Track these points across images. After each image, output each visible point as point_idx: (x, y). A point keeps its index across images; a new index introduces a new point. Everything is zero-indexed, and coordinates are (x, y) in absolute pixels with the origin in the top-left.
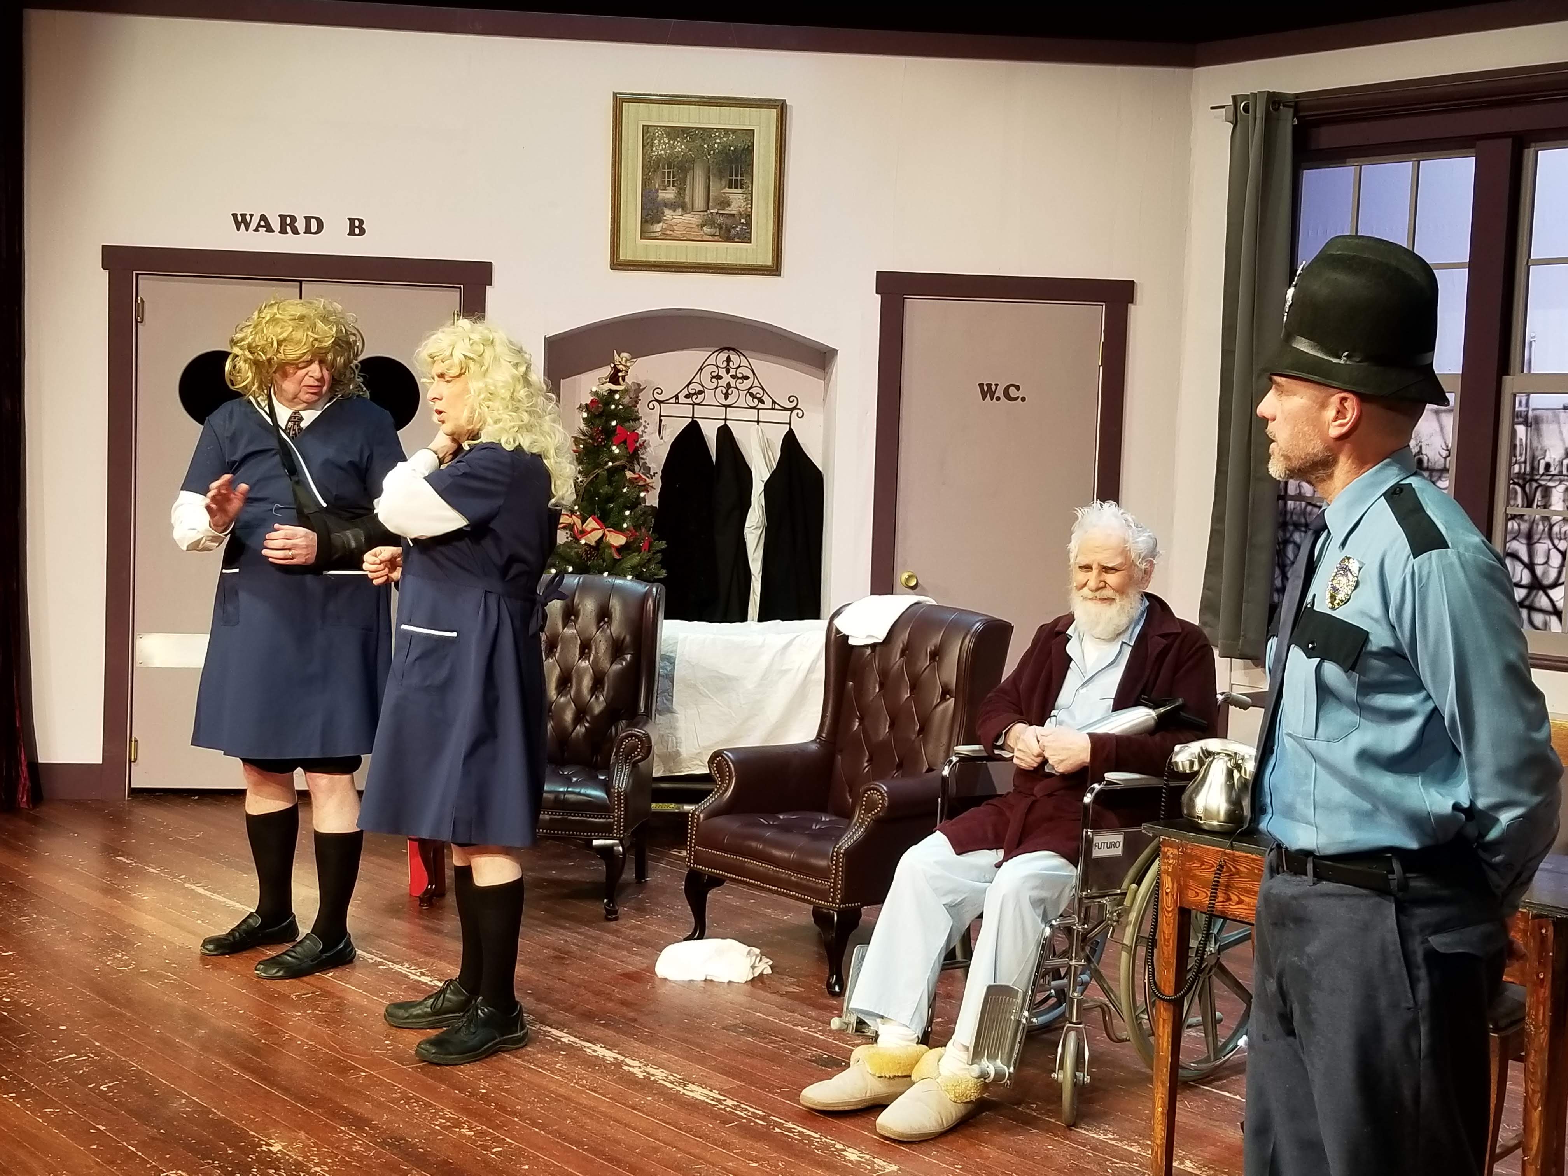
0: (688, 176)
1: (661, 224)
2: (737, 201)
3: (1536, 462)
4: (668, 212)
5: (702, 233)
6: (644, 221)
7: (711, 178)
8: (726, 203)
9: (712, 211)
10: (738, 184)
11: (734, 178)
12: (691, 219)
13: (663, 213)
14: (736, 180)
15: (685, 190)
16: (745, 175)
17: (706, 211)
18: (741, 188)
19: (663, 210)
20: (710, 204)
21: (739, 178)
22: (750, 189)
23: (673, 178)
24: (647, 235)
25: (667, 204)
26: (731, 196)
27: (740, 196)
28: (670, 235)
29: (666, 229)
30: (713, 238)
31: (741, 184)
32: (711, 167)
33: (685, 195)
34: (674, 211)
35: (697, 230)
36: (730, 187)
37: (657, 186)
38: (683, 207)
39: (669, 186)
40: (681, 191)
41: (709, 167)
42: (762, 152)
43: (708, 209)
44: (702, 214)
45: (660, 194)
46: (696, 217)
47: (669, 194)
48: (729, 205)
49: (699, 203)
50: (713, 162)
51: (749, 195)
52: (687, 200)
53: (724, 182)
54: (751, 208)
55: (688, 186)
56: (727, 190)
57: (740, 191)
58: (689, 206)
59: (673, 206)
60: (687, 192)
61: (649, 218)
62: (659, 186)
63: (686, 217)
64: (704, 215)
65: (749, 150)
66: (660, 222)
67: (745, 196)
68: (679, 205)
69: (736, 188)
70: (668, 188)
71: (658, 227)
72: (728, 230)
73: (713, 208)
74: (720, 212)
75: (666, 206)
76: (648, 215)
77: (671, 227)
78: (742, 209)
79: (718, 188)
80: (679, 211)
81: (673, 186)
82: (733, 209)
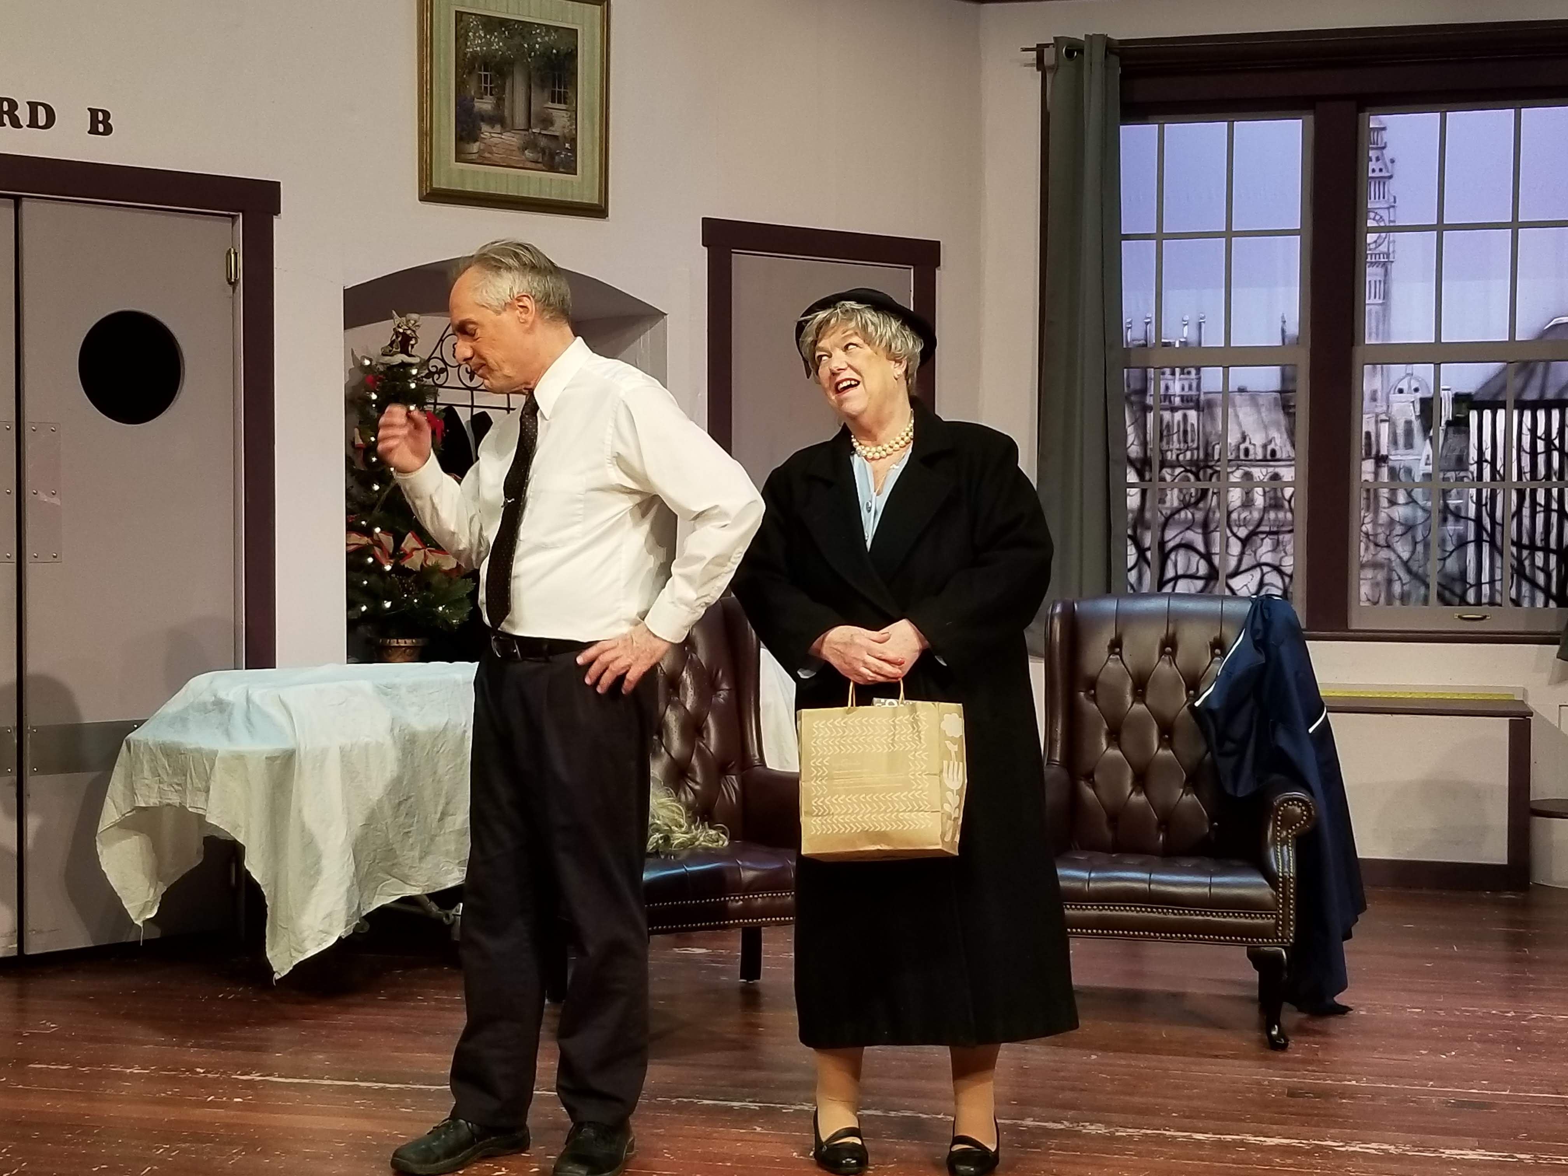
0: (507, 84)
1: (477, 144)
2: (560, 119)
3: (1210, 449)
4: (485, 128)
5: (523, 157)
6: (460, 139)
7: (532, 87)
8: (547, 122)
9: (534, 131)
10: (559, 98)
11: (557, 89)
12: (511, 139)
13: (480, 129)
14: (559, 92)
15: (504, 100)
16: (568, 87)
17: (527, 130)
18: (565, 103)
19: (479, 125)
20: (532, 121)
21: (562, 90)
22: (574, 105)
23: (491, 84)
24: (463, 157)
25: (484, 118)
26: (555, 112)
27: (564, 113)
28: (489, 159)
29: (483, 151)
30: (535, 166)
31: (565, 98)
32: (533, 73)
33: (504, 106)
34: (493, 127)
35: (517, 152)
36: (553, 101)
37: (473, 93)
38: (502, 122)
39: (486, 95)
40: (500, 101)
41: (530, 73)
42: (586, 58)
43: (529, 126)
44: (523, 133)
45: (476, 104)
46: (518, 136)
47: (485, 105)
48: (552, 123)
49: (520, 119)
50: (534, 67)
51: (574, 113)
52: (507, 113)
53: (547, 94)
54: (576, 129)
55: (507, 95)
56: (550, 105)
57: (563, 106)
58: (509, 121)
59: (491, 121)
60: (507, 103)
61: (464, 134)
62: (475, 92)
63: (506, 136)
64: (525, 135)
65: (572, 55)
66: (476, 141)
67: (569, 113)
68: (497, 119)
69: (559, 102)
70: (485, 97)
71: (475, 147)
72: (552, 156)
73: (536, 127)
74: (544, 132)
75: (483, 121)
76: (462, 130)
77: (489, 148)
78: (566, 131)
79: (541, 102)
80: (498, 128)
81: (491, 94)
82: (556, 130)
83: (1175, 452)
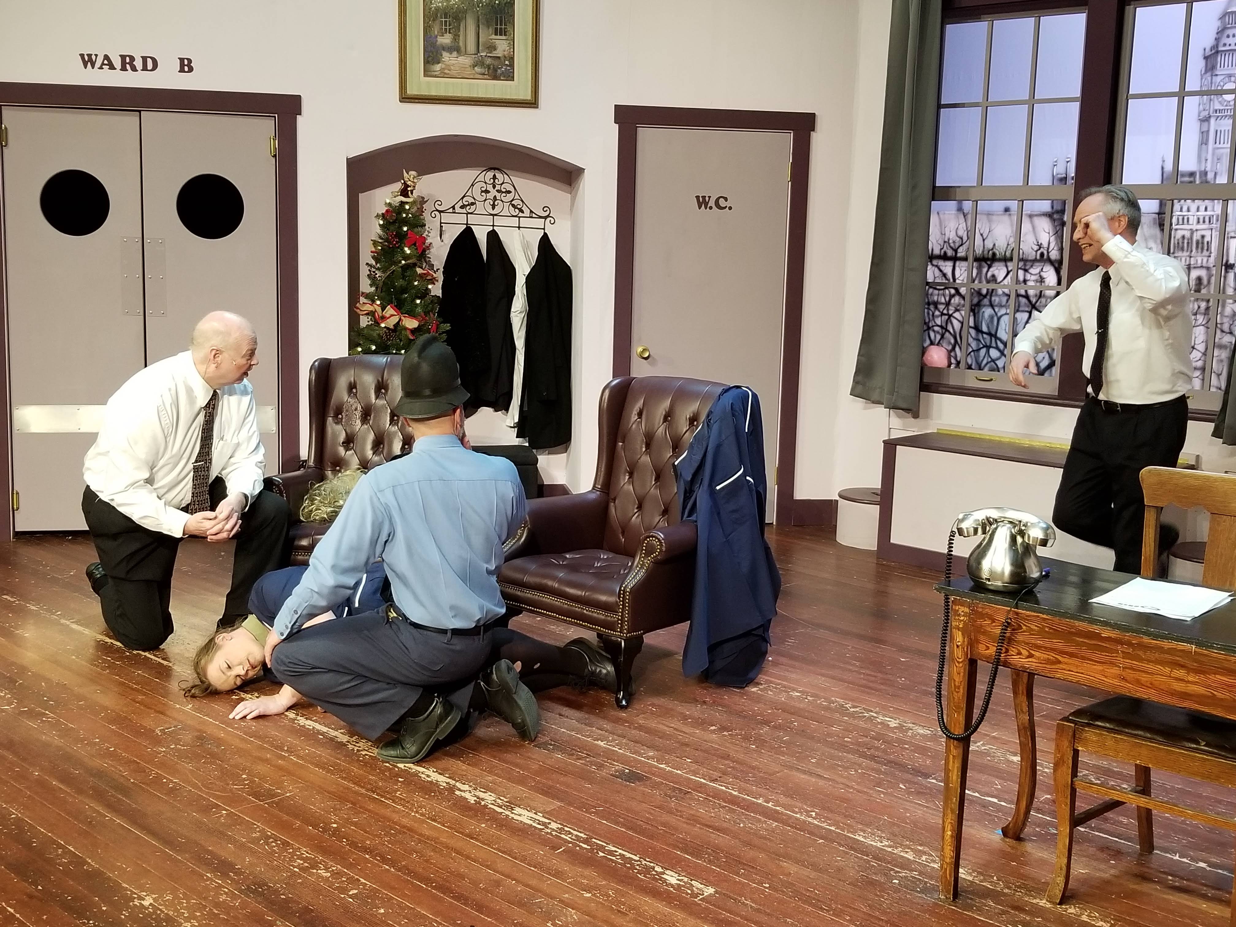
0: (461, 25)
1: (440, 65)
2: (502, 46)
4: (445, 55)
5: (474, 72)
6: (427, 62)
7: (480, 26)
8: (492, 48)
9: (481, 54)
10: (502, 32)
11: (499, 27)
12: (465, 61)
13: (442, 55)
14: (501, 29)
15: (459, 36)
16: (507, 25)
17: (477, 54)
18: (505, 35)
19: (441, 53)
20: (480, 48)
21: (503, 27)
22: (512, 36)
23: (449, 26)
24: (429, 73)
25: (444, 48)
26: (497, 42)
27: (504, 42)
28: (448, 74)
29: (444, 69)
30: (483, 76)
31: (505, 32)
32: (480, 17)
33: (459, 40)
34: (451, 54)
35: (469, 69)
36: (496, 34)
37: (436, 32)
38: (458, 50)
39: (446, 33)
40: (456, 37)
41: (478, 17)
42: (521, 5)
43: (479, 52)
44: (474, 56)
45: (439, 40)
46: (469, 58)
47: (446, 40)
48: (495, 49)
49: (471, 47)
50: (482, 13)
51: (512, 41)
52: (461, 44)
53: (491, 30)
54: (514, 52)
55: (461, 33)
56: (494, 37)
57: (504, 37)
58: (463, 49)
59: (450, 49)
60: (461, 38)
61: (430, 59)
62: (438, 32)
63: (461, 59)
65: (511, 3)
66: (439, 63)
67: (508, 42)
68: (455, 48)
69: (501, 35)
70: (445, 35)
71: (438, 67)
72: (495, 70)
73: (483, 52)
74: (488, 55)
75: (444, 50)
76: (429, 57)
77: (448, 67)
78: (506, 53)
79: (486, 35)
80: (455, 54)
81: (450, 33)
82: (499, 53)
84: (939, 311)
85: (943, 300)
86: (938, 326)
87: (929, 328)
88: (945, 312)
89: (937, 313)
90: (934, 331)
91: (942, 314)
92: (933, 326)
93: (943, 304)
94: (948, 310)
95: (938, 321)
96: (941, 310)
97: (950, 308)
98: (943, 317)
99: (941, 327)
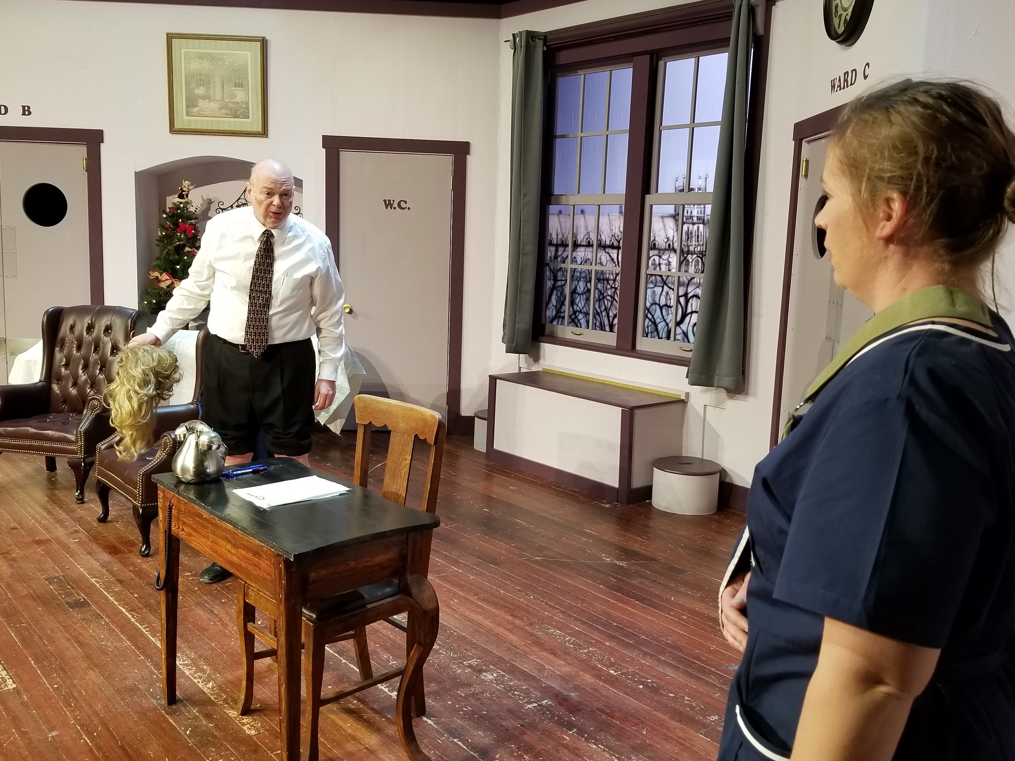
0: (211, 81)
2: (240, 94)
4: (201, 101)
5: (220, 113)
6: (188, 106)
7: (225, 83)
11: (237, 79)
12: (214, 105)
13: (198, 102)
14: (239, 83)
16: (244, 80)
18: (242, 87)
20: (225, 96)
21: (240, 79)
22: (246, 86)
23: (203, 81)
24: (190, 114)
25: (200, 96)
26: (236, 92)
28: (203, 114)
29: (200, 111)
30: (227, 115)
31: (242, 83)
34: (204, 100)
35: (217, 111)
36: (236, 87)
37: (194, 84)
38: (209, 98)
39: (200, 87)
40: (208, 89)
41: (223, 76)
42: (253, 67)
43: (223, 99)
44: (220, 102)
45: (196, 90)
46: (217, 103)
47: (200, 91)
48: (235, 97)
49: (218, 96)
50: (225, 72)
51: (246, 90)
52: (211, 94)
53: (232, 84)
54: (248, 98)
55: (212, 86)
56: (234, 88)
57: (241, 89)
58: (212, 97)
59: (204, 98)
60: (211, 90)
63: (211, 104)
65: (245, 66)
66: (196, 107)
67: (244, 92)
68: (207, 97)
69: (239, 87)
71: (195, 110)
72: (236, 112)
73: (227, 99)
74: (230, 100)
75: (199, 98)
76: (189, 103)
77: (202, 110)
78: (242, 99)
79: (229, 88)
80: (207, 101)
81: (203, 87)
82: (238, 99)
83: (694, 246)
84: (610, 285)
85: (612, 278)
86: (609, 296)
87: (604, 297)
88: (613, 286)
89: (609, 287)
90: (607, 299)
91: (612, 287)
92: (606, 296)
93: (611, 280)
94: (615, 285)
95: (609, 292)
96: (611, 285)
97: (616, 283)
98: (612, 289)
99: (611, 296)
